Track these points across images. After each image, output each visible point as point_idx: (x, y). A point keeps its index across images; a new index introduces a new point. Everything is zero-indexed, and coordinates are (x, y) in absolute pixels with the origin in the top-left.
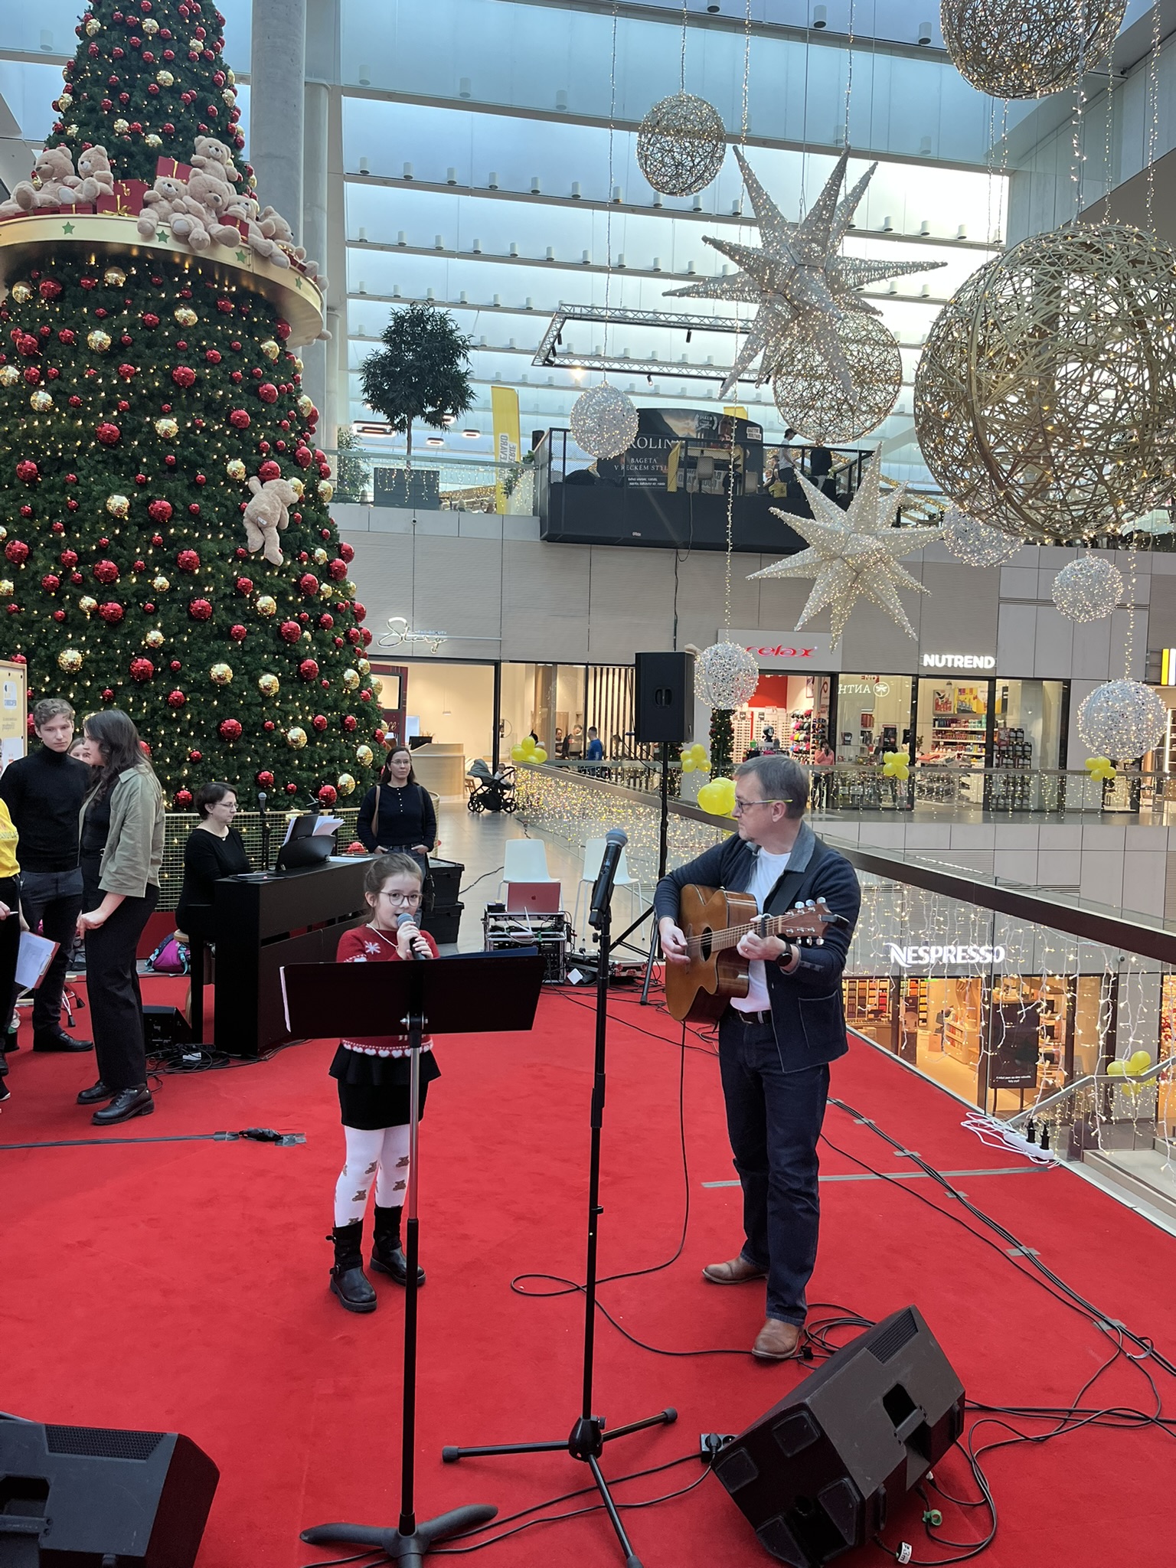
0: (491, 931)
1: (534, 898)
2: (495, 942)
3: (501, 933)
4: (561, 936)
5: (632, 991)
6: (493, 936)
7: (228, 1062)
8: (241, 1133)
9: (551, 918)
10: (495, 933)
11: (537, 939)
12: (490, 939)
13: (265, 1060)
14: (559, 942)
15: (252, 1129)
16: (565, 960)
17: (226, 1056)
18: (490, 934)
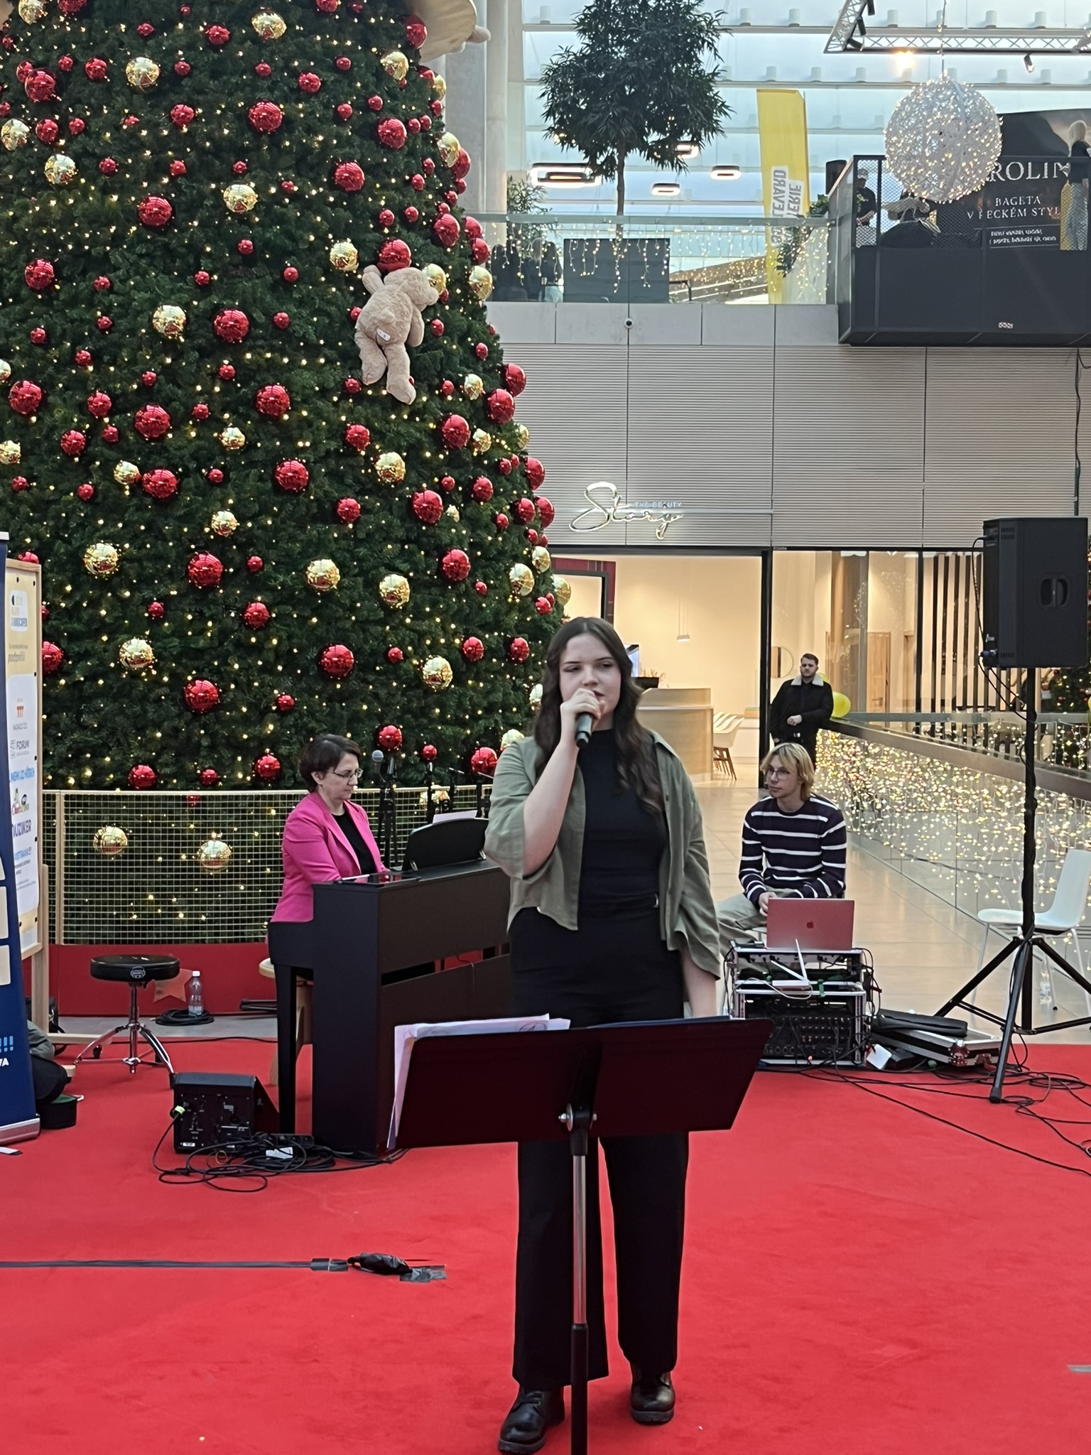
0: (740, 978)
1: (810, 925)
2: (748, 996)
3: (758, 982)
4: (857, 989)
5: (978, 1082)
6: (744, 987)
7: (333, 1163)
8: (352, 1260)
9: (841, 958)
10: (748, 982)
11: (816, 993)
12: (740, 991)
13: (390, 1162)
14: (853, 997)
15: (368, 1254)
16: (863, 1028)
17: (329, 1153)
18: (740, 982)
